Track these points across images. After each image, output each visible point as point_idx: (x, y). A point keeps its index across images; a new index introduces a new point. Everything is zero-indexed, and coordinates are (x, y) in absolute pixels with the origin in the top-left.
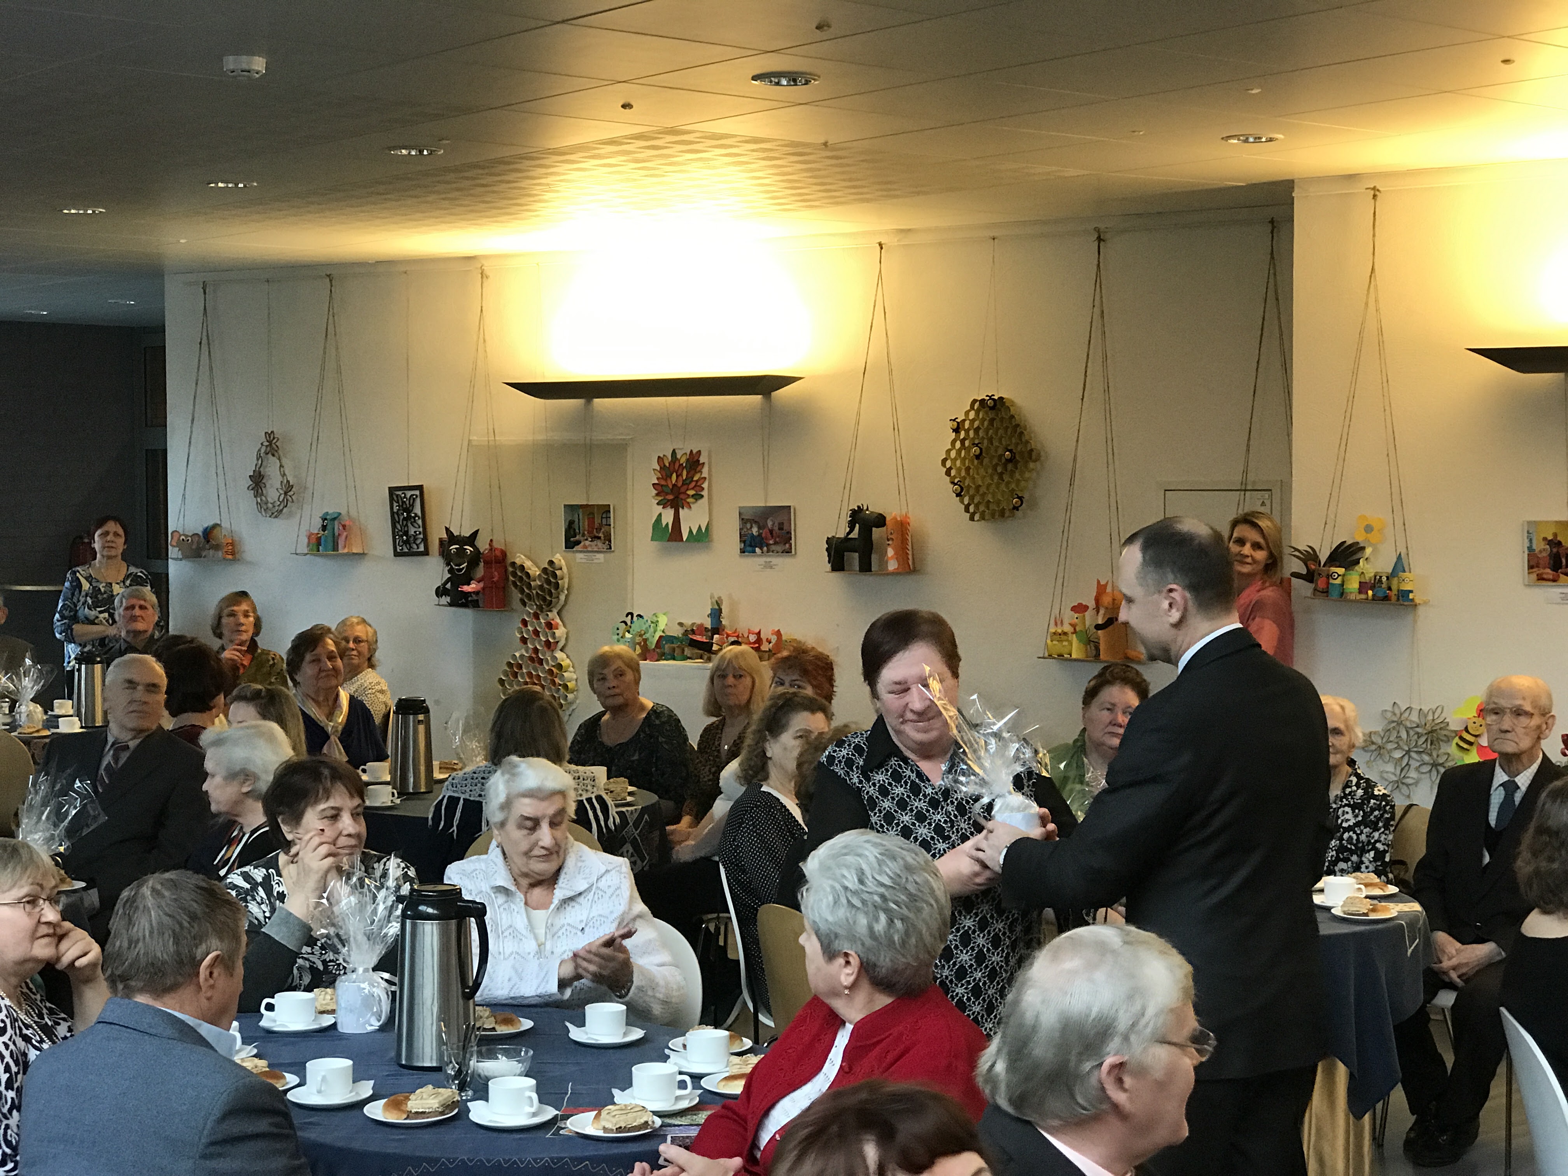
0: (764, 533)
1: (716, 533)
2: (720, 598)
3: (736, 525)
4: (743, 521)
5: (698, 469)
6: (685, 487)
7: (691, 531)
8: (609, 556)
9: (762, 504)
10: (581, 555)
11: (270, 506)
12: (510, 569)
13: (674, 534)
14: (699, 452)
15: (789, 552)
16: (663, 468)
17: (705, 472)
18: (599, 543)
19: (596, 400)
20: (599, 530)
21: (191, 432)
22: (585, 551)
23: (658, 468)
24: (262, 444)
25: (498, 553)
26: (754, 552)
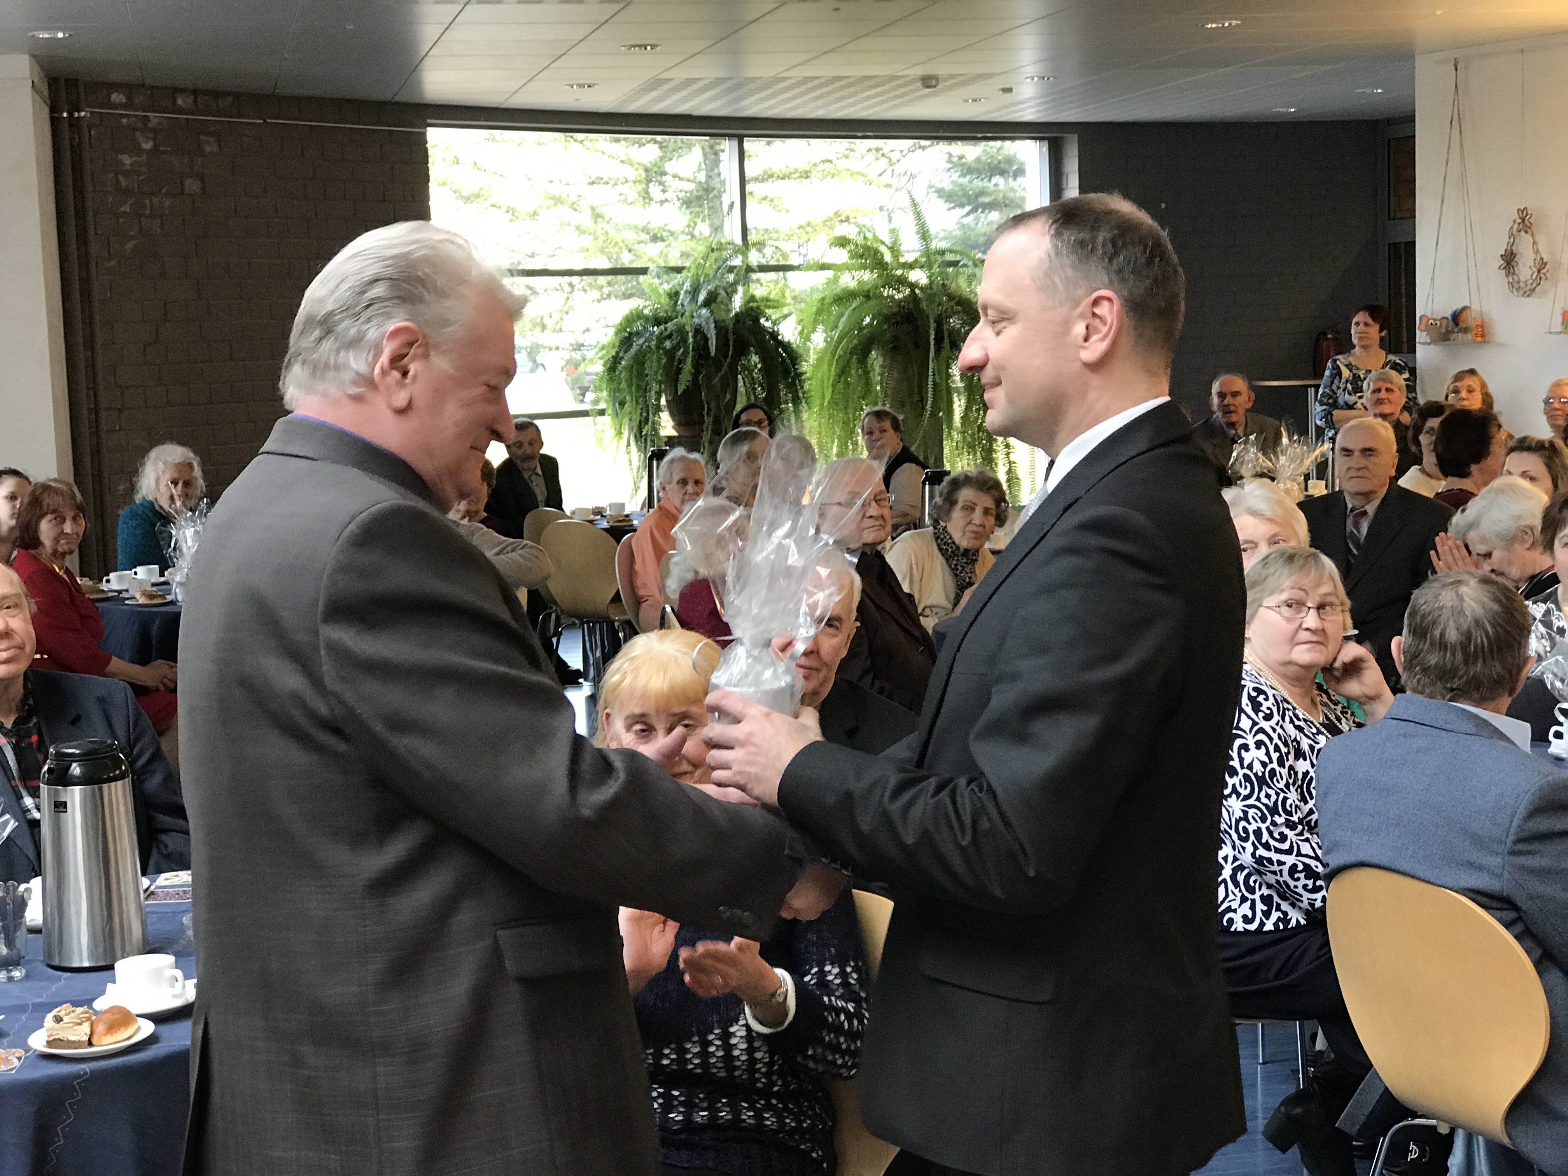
11: (1522, 285)
21: (1441, 214)
24: (1514, 221)
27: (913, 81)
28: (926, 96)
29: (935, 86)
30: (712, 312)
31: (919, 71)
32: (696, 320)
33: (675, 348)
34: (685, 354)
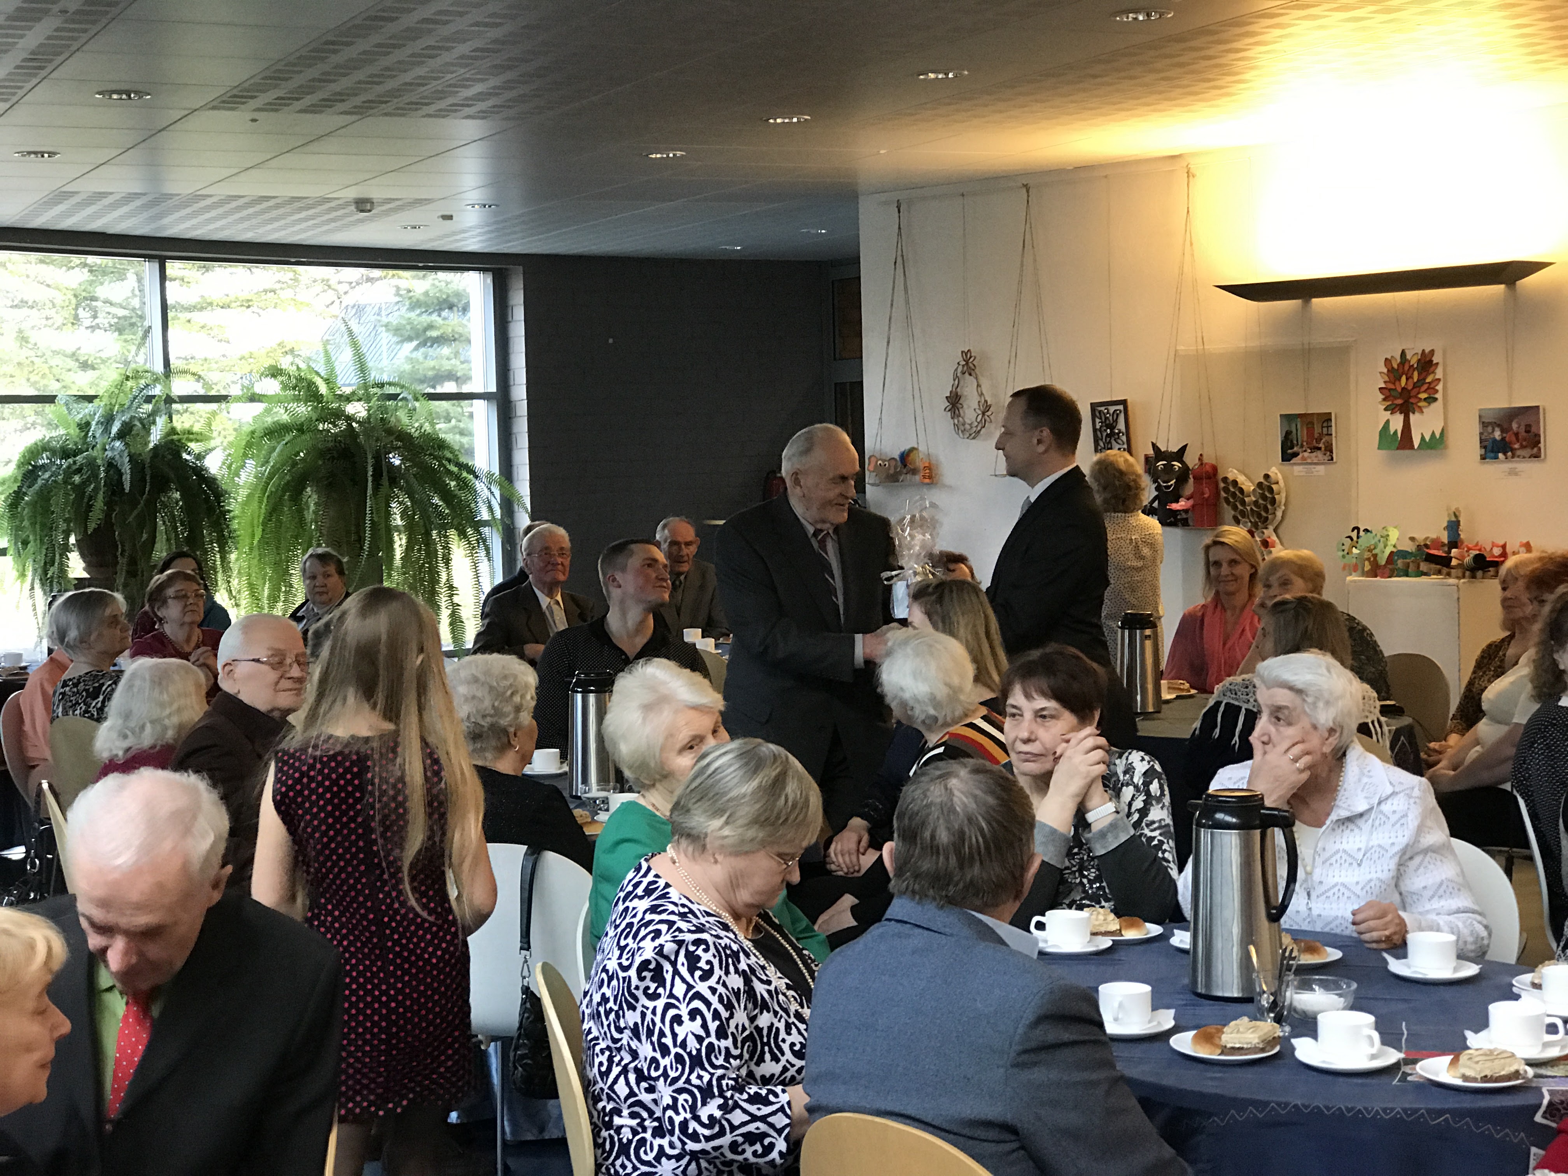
0: (1509, 437)
1: (1452, 439)
2: (1457, 509)
3: (1476, 429)
4: (1484, 424)
5: (1432, 369)
6: (1416, 390)
7: (1423, 438)
8: (1331, 467)
9: (1506, 406)
10: (1300, 468)
11: (968, 427)
12: (1222, 485)
13: (1405, 441)
14: (1432, 352)
15: (1537, 456)
16: (1391, 370)
17: (1439, 373)
18: (1319, 454)
19: (1314, 300)
20: (1319, 440)
21: (887, 355)
22: (1304, 462)
23: (1385, 370)
24: (958, 364)
25: (1208, 468)
26: (1496, 458)
27: (347, 204)
28: (361, 221)
29: (370, 211)
30: (126, 444)
31: (352, 193)
32: (109, 454)
33: (85, 483)
34: (96, 490)
